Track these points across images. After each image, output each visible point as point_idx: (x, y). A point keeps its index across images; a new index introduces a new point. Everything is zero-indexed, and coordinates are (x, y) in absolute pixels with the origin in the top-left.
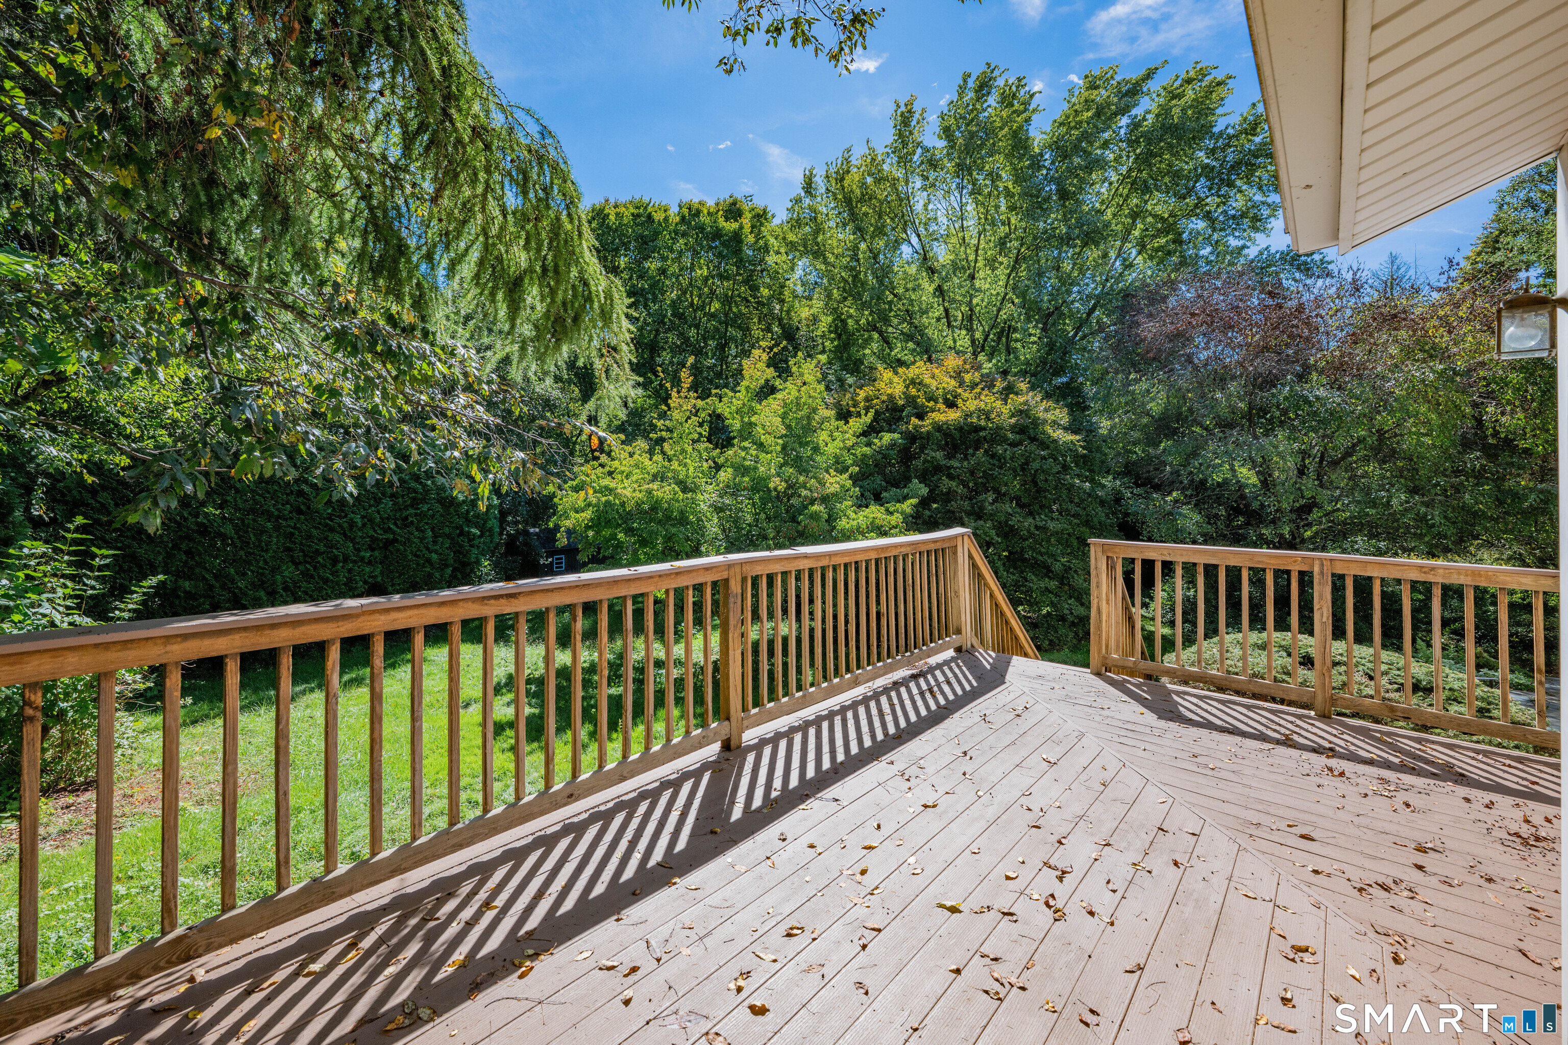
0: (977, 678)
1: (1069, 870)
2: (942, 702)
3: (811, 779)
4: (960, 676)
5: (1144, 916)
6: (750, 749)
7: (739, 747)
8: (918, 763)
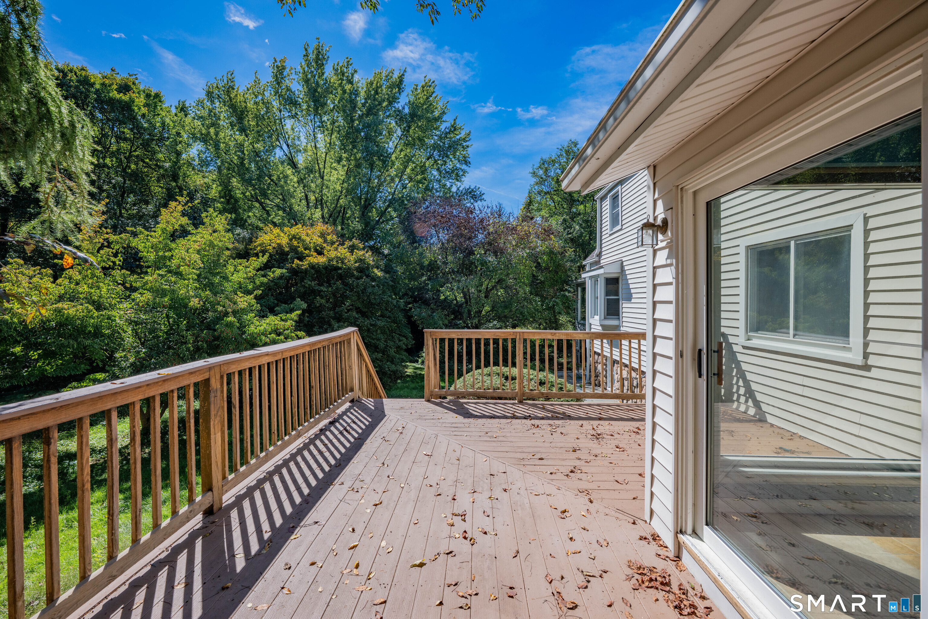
0: (370, 416)
1: (465, 513)
2: (356, 435)
3: (291, 514)
4: (359, 416)
5: (506, 524)
6: (230, 507)
7: (220, 508)
8: (358, 478)
